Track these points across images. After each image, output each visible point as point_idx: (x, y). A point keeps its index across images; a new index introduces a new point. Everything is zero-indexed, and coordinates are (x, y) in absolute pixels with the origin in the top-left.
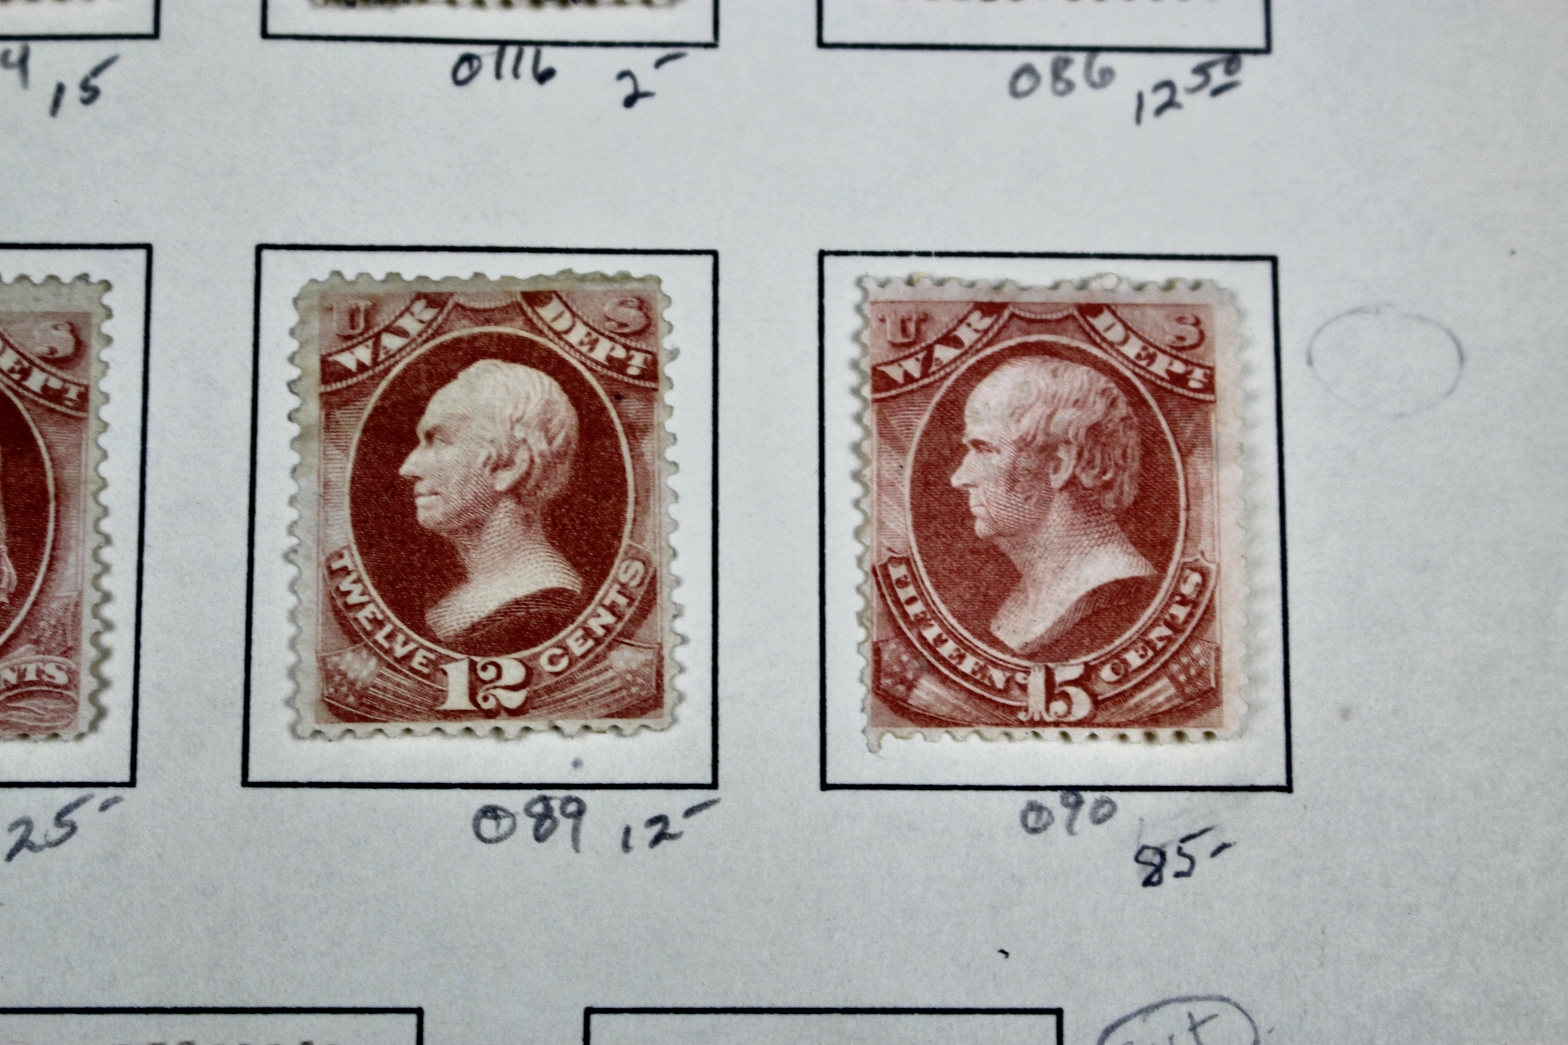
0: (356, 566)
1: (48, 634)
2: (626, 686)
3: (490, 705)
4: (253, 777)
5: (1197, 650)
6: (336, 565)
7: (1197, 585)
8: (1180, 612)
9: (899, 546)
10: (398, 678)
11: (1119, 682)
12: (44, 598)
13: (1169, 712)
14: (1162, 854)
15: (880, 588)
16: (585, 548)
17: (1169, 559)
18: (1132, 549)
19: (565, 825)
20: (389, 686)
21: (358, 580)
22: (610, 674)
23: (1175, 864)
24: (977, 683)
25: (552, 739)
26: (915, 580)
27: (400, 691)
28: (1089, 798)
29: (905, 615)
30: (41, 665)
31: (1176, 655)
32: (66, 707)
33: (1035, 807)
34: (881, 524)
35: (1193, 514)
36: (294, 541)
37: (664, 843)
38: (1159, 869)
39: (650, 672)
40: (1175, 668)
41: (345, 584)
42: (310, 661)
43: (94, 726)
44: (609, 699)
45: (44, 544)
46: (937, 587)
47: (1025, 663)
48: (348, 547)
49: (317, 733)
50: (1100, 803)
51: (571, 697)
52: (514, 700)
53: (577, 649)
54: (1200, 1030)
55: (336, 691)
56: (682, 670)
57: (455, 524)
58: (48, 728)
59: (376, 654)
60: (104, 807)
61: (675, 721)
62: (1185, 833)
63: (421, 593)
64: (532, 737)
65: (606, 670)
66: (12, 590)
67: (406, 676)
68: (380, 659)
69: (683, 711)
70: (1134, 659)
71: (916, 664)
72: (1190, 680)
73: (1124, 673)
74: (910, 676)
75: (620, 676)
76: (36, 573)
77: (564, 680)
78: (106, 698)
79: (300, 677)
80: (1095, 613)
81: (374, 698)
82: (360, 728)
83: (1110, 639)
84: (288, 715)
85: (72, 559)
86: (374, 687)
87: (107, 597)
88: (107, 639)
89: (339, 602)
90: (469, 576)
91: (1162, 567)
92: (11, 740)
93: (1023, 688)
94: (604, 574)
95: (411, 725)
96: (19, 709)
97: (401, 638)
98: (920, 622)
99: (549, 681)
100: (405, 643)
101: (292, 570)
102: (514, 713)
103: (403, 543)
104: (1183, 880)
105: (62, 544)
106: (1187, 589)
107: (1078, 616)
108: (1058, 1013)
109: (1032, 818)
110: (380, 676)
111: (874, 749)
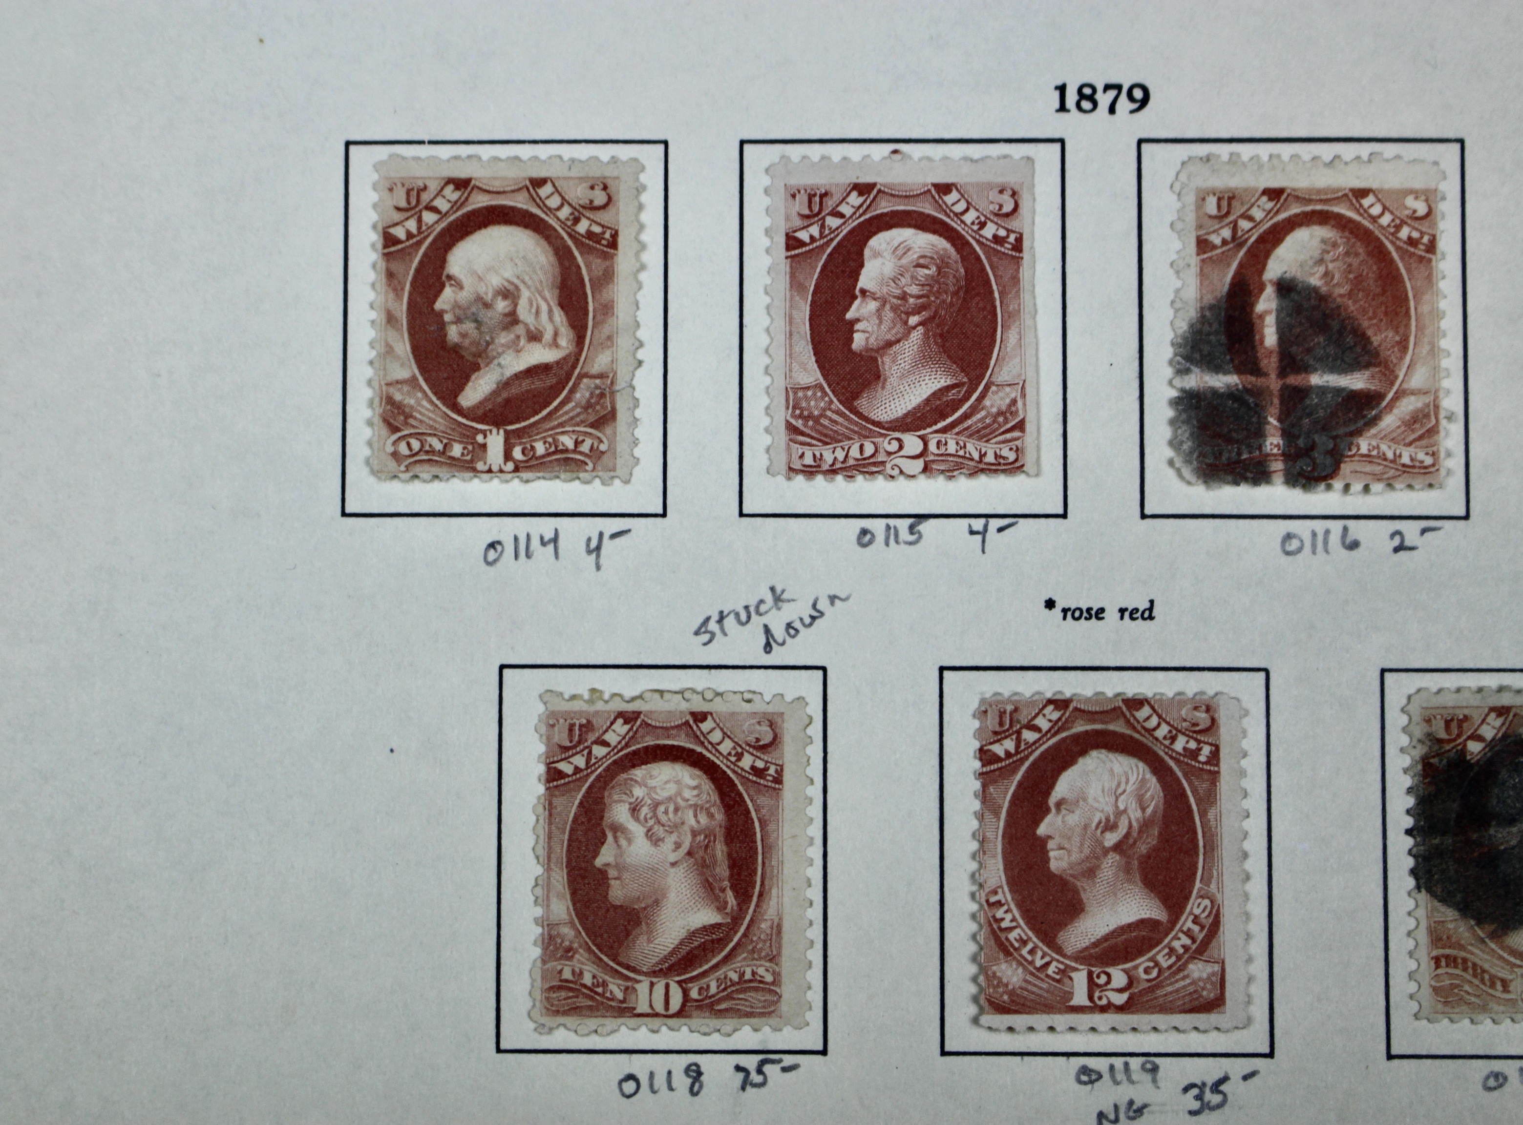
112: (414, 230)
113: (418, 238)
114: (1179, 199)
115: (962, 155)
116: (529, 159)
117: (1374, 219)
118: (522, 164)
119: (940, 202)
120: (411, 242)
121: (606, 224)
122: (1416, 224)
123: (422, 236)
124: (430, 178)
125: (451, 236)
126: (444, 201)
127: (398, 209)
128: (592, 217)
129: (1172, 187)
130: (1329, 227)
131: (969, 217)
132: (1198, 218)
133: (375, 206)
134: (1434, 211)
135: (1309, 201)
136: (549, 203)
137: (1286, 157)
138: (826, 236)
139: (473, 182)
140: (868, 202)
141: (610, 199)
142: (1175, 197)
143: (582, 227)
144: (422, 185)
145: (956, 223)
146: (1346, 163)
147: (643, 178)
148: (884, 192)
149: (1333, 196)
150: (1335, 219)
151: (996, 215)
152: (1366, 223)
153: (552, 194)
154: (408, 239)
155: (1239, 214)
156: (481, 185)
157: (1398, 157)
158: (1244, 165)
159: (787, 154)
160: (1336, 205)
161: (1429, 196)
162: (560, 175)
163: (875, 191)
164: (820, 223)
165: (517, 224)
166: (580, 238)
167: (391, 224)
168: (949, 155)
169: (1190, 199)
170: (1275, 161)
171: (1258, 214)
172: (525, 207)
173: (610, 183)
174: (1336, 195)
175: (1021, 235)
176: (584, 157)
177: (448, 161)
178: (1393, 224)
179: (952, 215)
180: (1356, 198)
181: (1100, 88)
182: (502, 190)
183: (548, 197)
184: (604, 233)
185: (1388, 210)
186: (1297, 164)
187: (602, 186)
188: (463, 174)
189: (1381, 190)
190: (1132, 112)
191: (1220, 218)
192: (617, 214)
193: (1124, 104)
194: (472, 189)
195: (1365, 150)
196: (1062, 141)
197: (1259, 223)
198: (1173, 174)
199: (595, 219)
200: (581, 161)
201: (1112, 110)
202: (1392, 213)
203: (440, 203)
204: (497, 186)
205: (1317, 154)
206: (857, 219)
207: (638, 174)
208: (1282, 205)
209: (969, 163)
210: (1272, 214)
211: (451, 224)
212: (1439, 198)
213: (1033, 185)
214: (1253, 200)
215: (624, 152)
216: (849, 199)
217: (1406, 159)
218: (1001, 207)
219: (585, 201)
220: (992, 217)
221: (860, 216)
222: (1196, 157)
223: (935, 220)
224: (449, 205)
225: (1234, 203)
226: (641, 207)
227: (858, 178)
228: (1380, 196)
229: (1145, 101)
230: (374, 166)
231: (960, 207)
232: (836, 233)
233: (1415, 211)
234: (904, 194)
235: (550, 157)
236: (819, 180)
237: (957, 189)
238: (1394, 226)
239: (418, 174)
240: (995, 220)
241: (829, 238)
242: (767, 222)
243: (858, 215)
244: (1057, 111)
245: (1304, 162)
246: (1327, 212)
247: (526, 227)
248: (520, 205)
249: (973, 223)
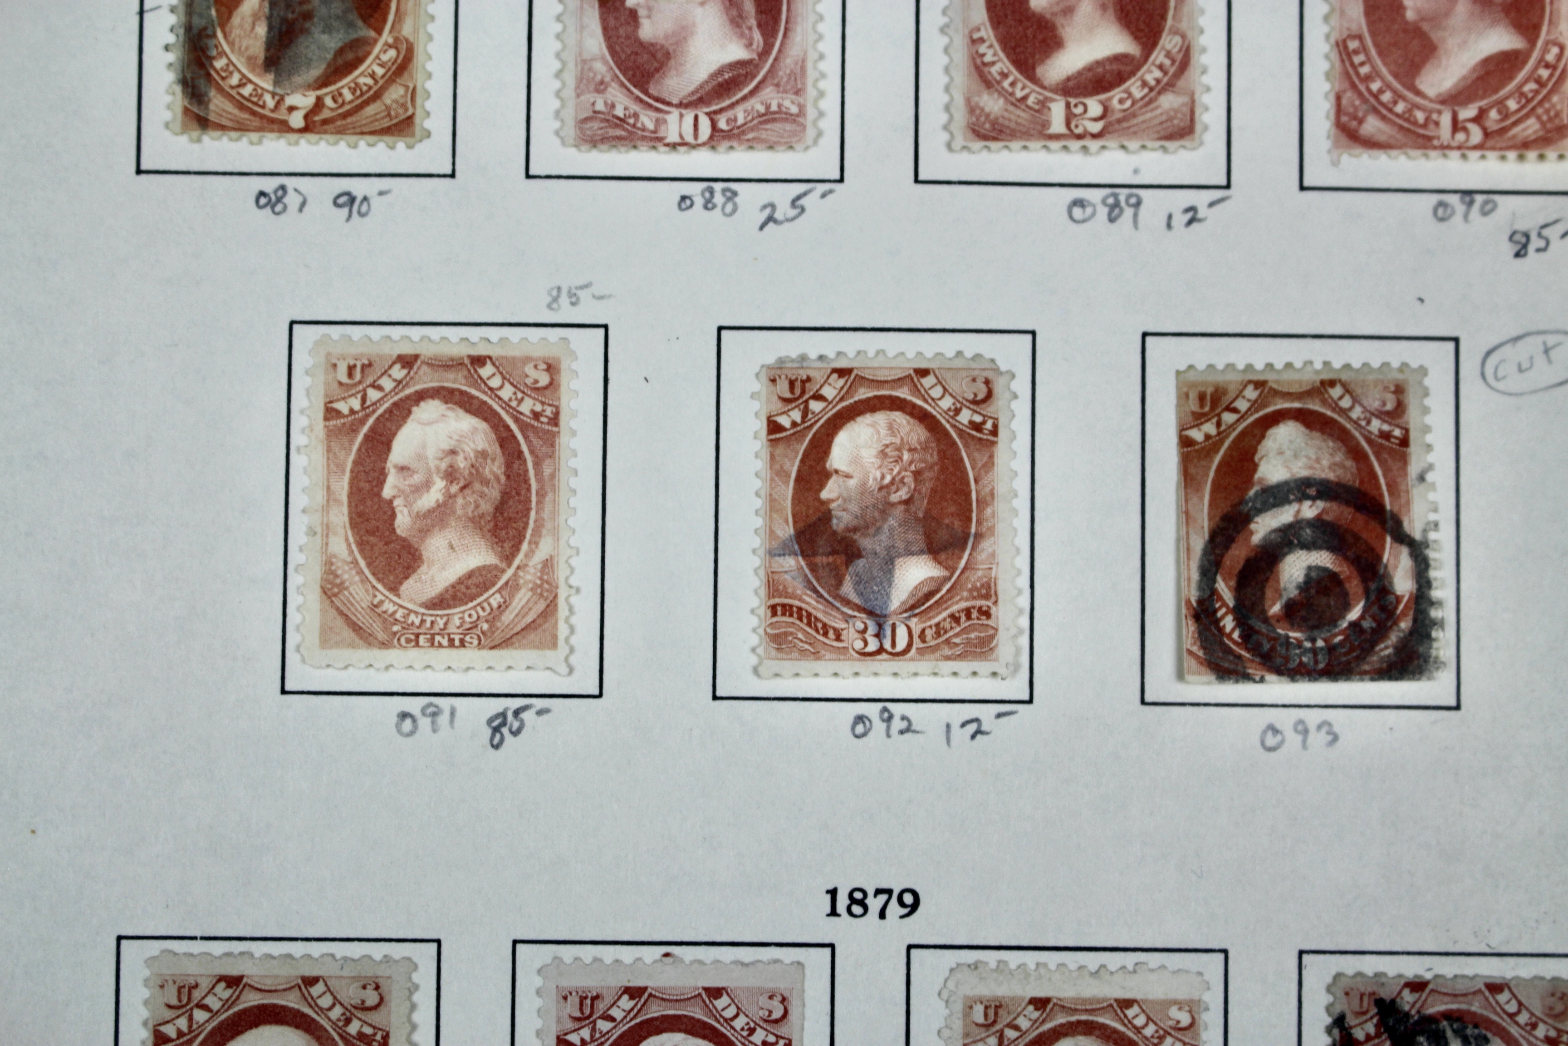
0: (989, 37)
1: (785, 79)
2: (1170, 119)
3: (1079, 131)
4: (922, 177)
5: (1555, 99)
6: (976, 36)
7: (1557, 55)
8: (1544, 73)
9: (1354, 28)
10: (1019, 112)
11: (1502, 120)
12: (782, 56)
13: (1536, 141)
14: (1527, 236)
15: (1341, 55)
16: (1142, 26)
17: (1537, 37)
18: (1512, 30)
19: (1129, 212)
20: (1013, 117)
21: (991, 46)
22: (1159, 111)
23: (1536, 242)
24: (1407, 120)
25: (1120, 155)
26: (1365, 49)
27: (1020, 120)
28: (1479, 199)
29: (1357, 74)
30: (781, 101)
31: (1541, 103)
32: (798, 128)
33: (1441, 204)
34: (1342, 13)
35: (1555, 6)
36: (945, 20)
37: (1195, 225)
38: (1525, 246)
39: (1186, 110)
40: (1540, 111)
41: (982, 49)
42: (959, 100)
43: (815, 142)
44: (1159, 128)
45: (780, 19)
46: (1380, 54)
47: (1438, 107)
48: (984, 24)
49: (965, 148)
50: (1486, 203)
51: (1134, 126)
52: (1096, 127)
53: (1138, 93)
54: (1553, 354)
55: (977, 120)
56: (1207, 109)
57: (1056, 9)
58: (786, 143)
59: (1004, 96)
60: (823, 196)
61: (1201, 143)
62: (1542, 222)
63: (1033, 55)
64: (1106, 154)
65: (1157, 108)
66: (760, 50)
67: (1024, 110)
68: (1006, 99)
69: (1207, 137)
70: (1512, 105)
71: (1365, 107)
72: (1550, 119)
73: (1505, 114)
74: (1360, 114)
75: (1166, 112)
76: (776, 39)
77: (1129, 115)
78: (823, 124)
79: (953, 110)
80: (1488, 73)
81: (1002, 125)
82: (993, 145)
83: (1496, 90)
84: (945, 136)
85: (799, 29)
86: (1003, 117)
87: (821, 57)
88: (822, 85)
89: (978, 61)
90: (1066, 44)
91: (1532, 42)
92: (762, 150)
93: (1437, 124)
94: (1155, 44)
95: (1028, 144)
96: (767, 130)
97: (1019, 85)
98: (1368, 79)
99: (1119, 115)
100: (1023, 88)
101: (945, 40)
102: (1095, 136)
103: (1020, 22)
104: (1541, 254)
105: (792, 19)
106: (1550, 57)
107: (1475, 76)
108: (1456, 340)
109: (1440, 212)
110: (1006, 110)
111: (1335, 163)
112: (184, 1028)
113: (188, 1037)
114: (947, 1007)
115: (732, 958)
116: (302, 957)
117: (1138, 1030)
118: (294, 962)
119: (711, 1006)
120: (181, 1040)
121: (377, 1025)
122: (1179, 1035)
123: (193, 1034)
124: (201, 975)
125: (222, 1035)
126: (215, 999)
127: (169, 1007)
128: (363, 1018)
129: (939, 994)
130: (1094, 1038)
131: (739, 1023)
132: (965, 1026)
133: (146, 1003)
134: (1197, 1021)
135: (1076, 1010)
136: (320, 1002)
137: (1052, 967)
138: (597, 1040)
139: (245, 980)
140: (639, 1006)
141: (382, 999)
142: (944, 1004)
143: (353, 1028)
144: (193, 983)
145: (726, 1028)
146: (1112, 973)
147: (416, 977)
148: (655, 996)
149: (1098, 1006)
150: (1100, 1030)
151: (766, 1021)
152: (1130, 1034)
153: (324, 993)
154: (178, 1038)
155: (1005, 1023)
156: (252, 983)
157: (1163, 967)
158: (1011, 973)
159: (559, 955)
160: (1100, 1015)
161: (1193, 1007)
162: (332, 973)
163: (646, 995)
164: (591, 1026)
165: (288, 1024)
166: (351, 1039)
167: (162, 1021)
168: (720, 958)
169: (958, 1007)
170: (1042, 971)
171: (1024, 1024)
172: (296, 1006)
173: (381, 982)
174: (1101, 1005)
175: (790, 1041)
176: (356, 956)
177: (220, 958)
178: (1156, 1035)
179: (722, 1020)
180: (1121, 1009)
181: (871, 892)
182: (273, 988)
183: (319, 997)
184: (375, 1034)
185: (1152, 1021)
186: (1064, 973)
187: (374, 986)
188: (234, 972)
189: (1145, 1001)
190: (902, 917)
191: (987, 1026)
192: (389, 1014)
193: (894, 909)
194: (244, 987)
195: (1130, 959)
196: (832, 946)
197: (1025, 1033)
198: (941, 980)
199: (367, 1020)
200: (353, 960)
201: (882, 915)
202: (1156, 1024)
203: (210, 1001)
204: (268, 984)
205: (1083, 963)
206: (628, 1023)
207: (411, 973)
208: (1048, 1015)
209: (740, 967)
210: (1037, 1024)
211: (222, 1023)
212: (1202, 1009)
213: (803, 991)
214: (1020, 1009)
215: (398, 951)
216: (620, 1003)
217: (1170, 969)
218: (770, 1012)
219: (356, 1001)
220: (761, 1024)
221: (631, 1020)
222: (964, 964)
223: (705, 1024)
224: (221, 1003)
225: (1001, 1012)
226: (413, 1007)
227: (629, 981)
228: (1144, 1007)
229: (915, 907)
230: (146, 962)
231: (730, 1013)
232: (607, 1036)
233: (1178, 1022)
234: (675, 998)
235: (322, 956)
236: (590, 982)
237: (728, 994)
238: (1158, 1037)
239: (189, 972)
240: (765, 1026)
241: (599, 1041)
242: (538, 1023)
243: (628, 1019)
244: (828, 915)
245: (1071, 971)
246: (1092, 1022)
247: (297, 1027)
248: (291, 1005)
249: (742, 1029)
